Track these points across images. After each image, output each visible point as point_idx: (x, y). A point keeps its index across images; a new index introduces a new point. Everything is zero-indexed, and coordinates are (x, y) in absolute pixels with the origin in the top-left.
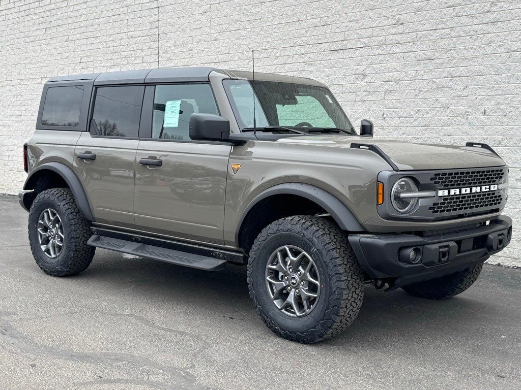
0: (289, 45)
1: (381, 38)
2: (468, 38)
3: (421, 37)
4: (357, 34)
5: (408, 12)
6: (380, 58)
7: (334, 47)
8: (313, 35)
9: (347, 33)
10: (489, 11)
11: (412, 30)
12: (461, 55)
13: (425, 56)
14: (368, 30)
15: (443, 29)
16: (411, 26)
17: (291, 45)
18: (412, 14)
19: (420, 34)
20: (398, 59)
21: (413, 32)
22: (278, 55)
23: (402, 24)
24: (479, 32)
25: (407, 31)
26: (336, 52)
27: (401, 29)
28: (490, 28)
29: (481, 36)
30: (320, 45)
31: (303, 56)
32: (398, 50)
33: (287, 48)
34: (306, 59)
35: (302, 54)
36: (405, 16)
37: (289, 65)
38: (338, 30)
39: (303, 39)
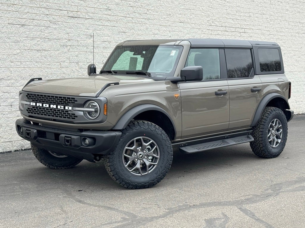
0: (35, 6)
1: (100, 15)
2: (139, 24)
3: (119, 20)
4: (86, 9)
5: (113, 4)
6: (100, 27)
7: (71, 14)
8: (55, 3)
9: (79, 7)
10: (146, 13)
11: (115, 15)
12: (137, 33)
13: (122, 30)
14: (92, 9)
15: (129, 17)
16: (114, 12)
17: (38, 6)
18: (115, 6)
19: (119, 18)
20: (109, 29)
21: (115, 16)
22: (26, 11)
23: (110, 10)
24: (143, 23)
25: (113, 15)
26: (72, 18)
27: (109, 12)
28: (147, 21)
29: (144, 24)
30: (61, 11)
31: (48, 16)
32: (109, 24)
33: (35, 8)
34: (51, 19)
35: (47, 15)
36: (112, 5)
37: (37, 21)
38: (72, 4)
39: (48, 4)
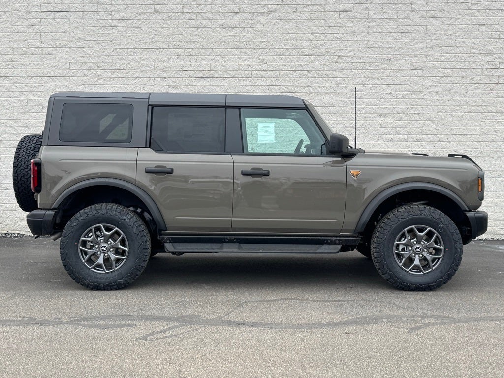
0: (149, 69)
1: (247, 72)
2: (321, 79)
3: (283, 75)
4: (224, 66)
5: (270, 54)
6: (247, 88)
7: (201, 75)
8: (177, 63)
9: (213, 65)
10: (337, 62)
11: (275, 69)
12: (317, 91)
13: (287, 90)
14: (235, 65)
15: (301, 70)
16: (274, 66)
17: (152, 68)
18: (275, 57)
19: (282, 73)
20: (264, 90)
21: (276, 70)
22: (135, 76)
23: (266, 63)
24: (329, 76)
25: (270, 69)
26: (202, 79)
27: (265, 67)
28: (338, 74)
29: (331, 79)
30: (185, 72)
31: (166, 79)
32: (263, 83)
33: (147, 72)
34: (170, 82)
35: (165, 78)
36: (269, 57)
37: (150, 86)
38: (203, 61)
39: (166, 65)
